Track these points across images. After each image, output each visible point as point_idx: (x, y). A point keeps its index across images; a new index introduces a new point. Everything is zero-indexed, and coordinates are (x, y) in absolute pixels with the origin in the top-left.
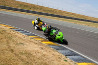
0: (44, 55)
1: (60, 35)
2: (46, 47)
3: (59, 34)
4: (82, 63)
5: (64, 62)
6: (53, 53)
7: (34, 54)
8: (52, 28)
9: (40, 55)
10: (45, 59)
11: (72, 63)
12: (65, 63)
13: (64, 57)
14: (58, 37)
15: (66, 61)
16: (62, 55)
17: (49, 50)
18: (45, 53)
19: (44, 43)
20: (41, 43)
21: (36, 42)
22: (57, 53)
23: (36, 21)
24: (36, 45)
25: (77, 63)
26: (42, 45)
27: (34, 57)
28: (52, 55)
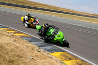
0: (17, 47)
1: (60, 36)
2: (19, 39)
3: (58, 34)
4: (55, 53)
5: (37, 53)
6: (27, 44)
7: (7, 47)
8: (50, 26)
9: (12, 47)
10: (18, 51)
11: (45, 54)
12: (39, 53)
13: (37, 48)
14: (57, 38)
15: (39, 51)
16: (35, 46)
17: (22, 42)
18: (17, 45)
19: (16, 35)
20: (14, 35)
21: (8, 34)
22: (30, 44)
23: (26, 17)
24: (8, 38)
25: (50, 53)
26: (15, 38)
27: (6, 49)
28: (25, 47)
